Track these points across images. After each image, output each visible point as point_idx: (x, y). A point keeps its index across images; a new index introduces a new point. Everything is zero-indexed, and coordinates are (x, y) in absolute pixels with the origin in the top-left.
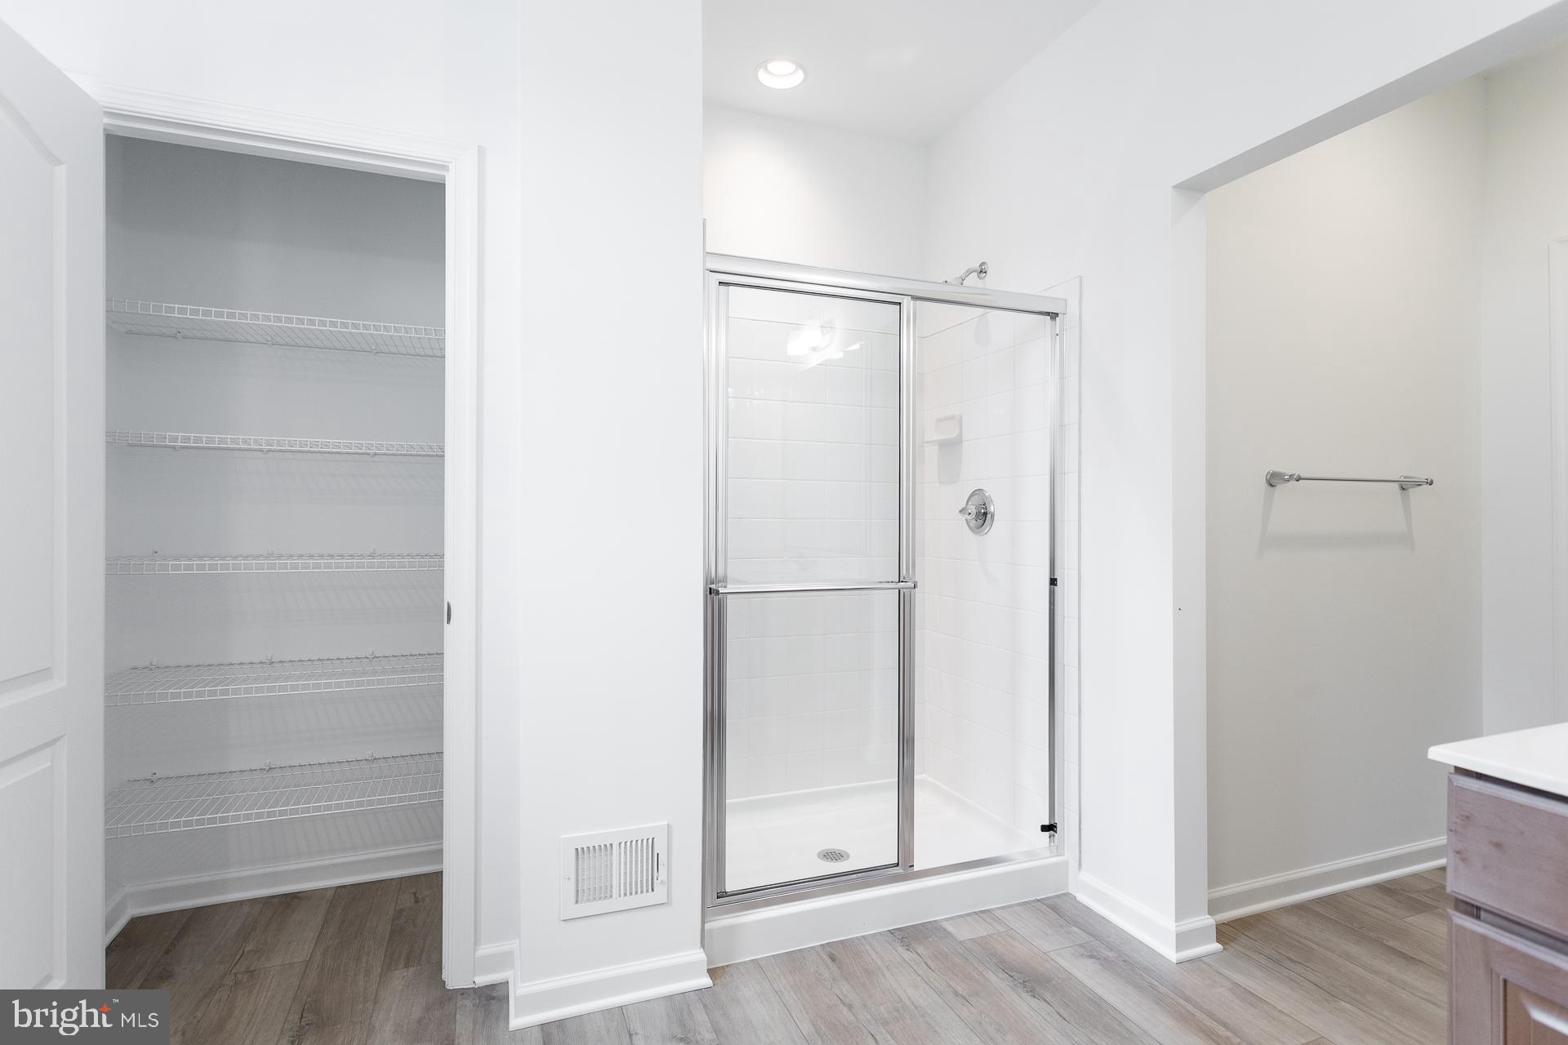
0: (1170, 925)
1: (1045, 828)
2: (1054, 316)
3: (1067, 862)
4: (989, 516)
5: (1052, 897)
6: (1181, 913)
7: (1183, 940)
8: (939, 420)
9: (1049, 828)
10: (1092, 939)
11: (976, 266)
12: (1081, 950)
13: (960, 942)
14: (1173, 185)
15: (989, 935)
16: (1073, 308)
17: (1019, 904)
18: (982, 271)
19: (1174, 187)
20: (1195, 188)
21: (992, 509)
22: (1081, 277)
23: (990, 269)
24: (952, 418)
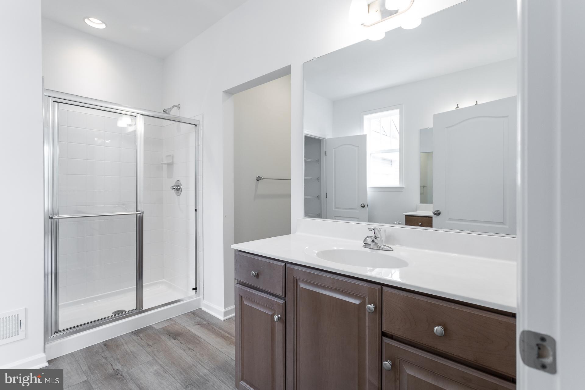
0: (222, 310)
1: (193, 289)
2: (196, 125)
3: (200, 299)
4: (180, 190)
5: (195, 310)
6: (226, 306)
7: (226, 314)
8: (167, 156)
9: (195, 289)
10: (201, 319)
11: (177, 105)
12: (196, 323)
13: (157, 330)
14: (223, 91)
15: (168, 326)
16: (201, 123)
17: (181, 315)
18: (179, 107)
19: (223, 92)
20: (230, 93)
21: (181, 187)
22: (203, 114)
23: (181, 106)
24: (170, 156)
